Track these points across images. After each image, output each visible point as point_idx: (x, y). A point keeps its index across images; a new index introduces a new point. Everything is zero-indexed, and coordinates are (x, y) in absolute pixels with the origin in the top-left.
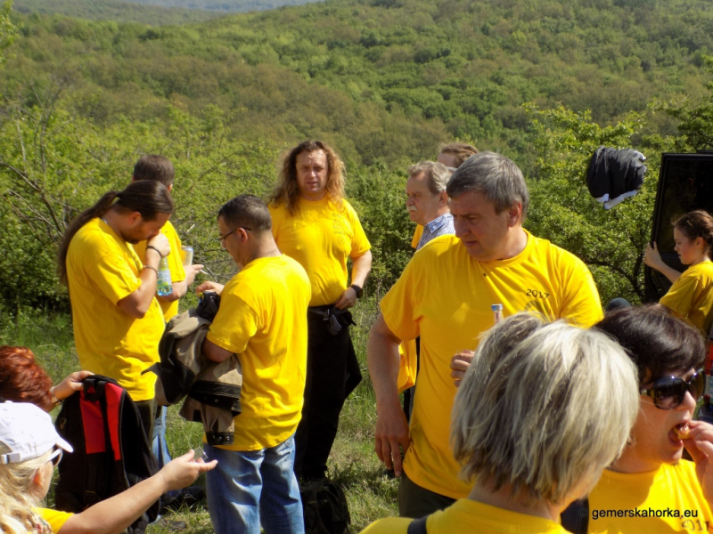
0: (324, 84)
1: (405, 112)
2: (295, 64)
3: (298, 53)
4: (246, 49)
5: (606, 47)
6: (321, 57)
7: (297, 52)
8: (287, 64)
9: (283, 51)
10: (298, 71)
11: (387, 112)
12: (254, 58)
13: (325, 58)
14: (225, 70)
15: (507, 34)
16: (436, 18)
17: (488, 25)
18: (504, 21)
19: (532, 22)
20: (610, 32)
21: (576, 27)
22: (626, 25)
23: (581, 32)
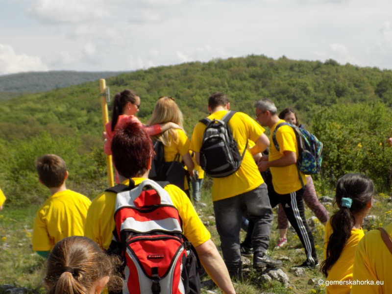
0: (86, 133)
2: (69, 123)
3: (70, 116)
4: (40, 116)
5: (246, 102)
6: (84, 117)
7: (69, 115)
8: (64, 123)
9: (60, 115)
10: (71, 126)
12: (44, 121)
13: (85, 119)
14: (28, 129)
15: (190, 98)
16: (148, 91)
17: (179, 93)
18: (188, 90)
19: (204, 90)
20: (248, 93)
21: (229, 91)
22: (257, 89)
23: (232, 94)
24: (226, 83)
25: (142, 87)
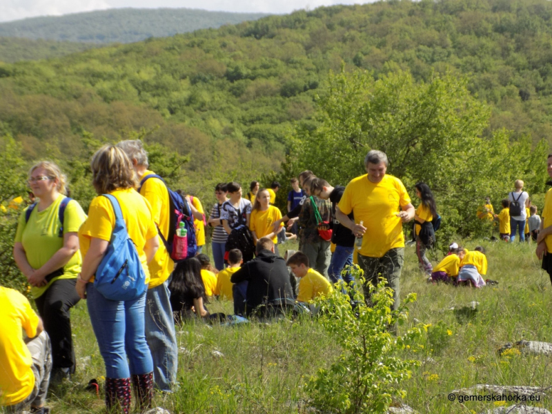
0: (183, 121)
1: (266, 148)
2: (155, 101)
3: (159, 89)
4: (105, 85)
5: (483, 76)
6: (183, 91)
7: (157, 87)
8: (146, 101)
9: (142, 87)
10: (157, 108)
11: (248, 150)
12: (110, 95)
13: (185, 94)
14: (76, 107)
15: (380, 64)
16: (308, 48)
17: (360, 55)
18: (377, 51)
19: (406, 51)
20: (488, 60)
21: (452, 56)
22: (505, 52)
23: (458, 61)
24: (449, 41)
25: (297, 41)
